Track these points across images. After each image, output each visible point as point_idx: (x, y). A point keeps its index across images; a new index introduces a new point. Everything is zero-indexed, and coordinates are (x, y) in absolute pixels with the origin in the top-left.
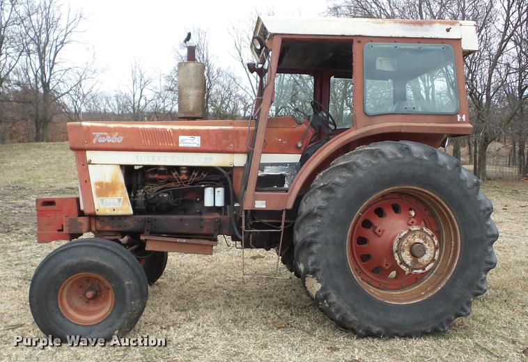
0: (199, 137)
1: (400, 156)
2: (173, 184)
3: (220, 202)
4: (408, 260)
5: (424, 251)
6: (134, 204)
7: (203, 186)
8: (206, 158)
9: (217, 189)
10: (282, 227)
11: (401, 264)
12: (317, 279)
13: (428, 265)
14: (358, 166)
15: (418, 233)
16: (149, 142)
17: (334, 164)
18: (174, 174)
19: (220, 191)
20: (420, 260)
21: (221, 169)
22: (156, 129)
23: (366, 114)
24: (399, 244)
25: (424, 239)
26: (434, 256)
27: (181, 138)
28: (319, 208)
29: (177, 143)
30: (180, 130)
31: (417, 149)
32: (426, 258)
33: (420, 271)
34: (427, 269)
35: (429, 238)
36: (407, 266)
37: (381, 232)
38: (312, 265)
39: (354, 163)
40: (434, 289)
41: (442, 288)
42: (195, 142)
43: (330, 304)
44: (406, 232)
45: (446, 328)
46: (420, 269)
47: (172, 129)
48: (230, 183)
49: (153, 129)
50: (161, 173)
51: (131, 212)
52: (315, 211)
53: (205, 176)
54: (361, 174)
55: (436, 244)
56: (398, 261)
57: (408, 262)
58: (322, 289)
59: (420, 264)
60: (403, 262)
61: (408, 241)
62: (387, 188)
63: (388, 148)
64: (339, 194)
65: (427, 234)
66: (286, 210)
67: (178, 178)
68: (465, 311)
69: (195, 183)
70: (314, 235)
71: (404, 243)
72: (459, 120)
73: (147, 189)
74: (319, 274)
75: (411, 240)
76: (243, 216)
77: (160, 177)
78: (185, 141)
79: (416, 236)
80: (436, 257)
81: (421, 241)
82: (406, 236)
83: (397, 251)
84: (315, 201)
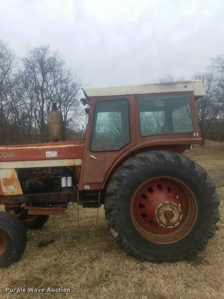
0: (57, 152)
1: (158, 160)
2: (45, 177)
3: (69, 184)
4: (164, 220)
5: (173, 216)
6: (23, 188)
7: (60, 176)
8: (61, 162)
9: (68, 178)
10: (99, 199)
11: (160, 223)
12: (115, 230)
13: (176, 223)
14: (135, 167)
15: (168, 205)
16: (30, 156)
17: (123, 165)
18: (44, 171)
19: (70, 179)
20: (171, 221)
21: (69, 167)
22: (33, 148)
23: (141, 136)
24: (158, 212)
25: (173, 208)
26: (179, 218)
27: (47, 152)
28: (114, 190)
29: (45, 155)
30: (46, 148)
31: (168, 155)
32: (175, 219)
33: (172, 227)
34: (176, 225)
35: (175, 208)
36: (163, 224)
37: (151, 202)
38: (112, 222)
39: (132, 165)
40: (184, 234)
41: (188, 234)
42: (55, 154)
43: (123, 244)
44: (162, 204)
45: (192, 257)
46: (172, 225)
47: (42, 148)
48: (74, 174)
49: (31, 148)
50: (38, 171)
51: (22, 193)
52: (112, 192)
53: (61, 171)
54: (136, 171)
55: (180, 211)
56: (158, 221)
57: (164, 222)
58: (118, 236)
59: (171, 223)
60: (161, 222)
61: (163, 210)
62: (152, 178)
63: (151, 156)
64: (125, 182)
65: (174, 205)
66: (101, 189)
67: (47, 173)
68: (203, 247)
69: (56, 175)
70: (112, 205)
71: (161, 211)
72: (194, 136)
73: (30, 180)
74: (116, 227)
75: (164, 209)
76: (78, 194)
77: (38, 173)
78: (49, 154)
79: (167, 207)
80: (181, 218)
81: (171, 210)
82: (161, 207)
83: (157, 216)
84: (113, 186)
